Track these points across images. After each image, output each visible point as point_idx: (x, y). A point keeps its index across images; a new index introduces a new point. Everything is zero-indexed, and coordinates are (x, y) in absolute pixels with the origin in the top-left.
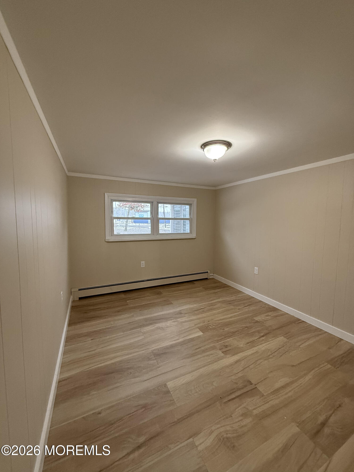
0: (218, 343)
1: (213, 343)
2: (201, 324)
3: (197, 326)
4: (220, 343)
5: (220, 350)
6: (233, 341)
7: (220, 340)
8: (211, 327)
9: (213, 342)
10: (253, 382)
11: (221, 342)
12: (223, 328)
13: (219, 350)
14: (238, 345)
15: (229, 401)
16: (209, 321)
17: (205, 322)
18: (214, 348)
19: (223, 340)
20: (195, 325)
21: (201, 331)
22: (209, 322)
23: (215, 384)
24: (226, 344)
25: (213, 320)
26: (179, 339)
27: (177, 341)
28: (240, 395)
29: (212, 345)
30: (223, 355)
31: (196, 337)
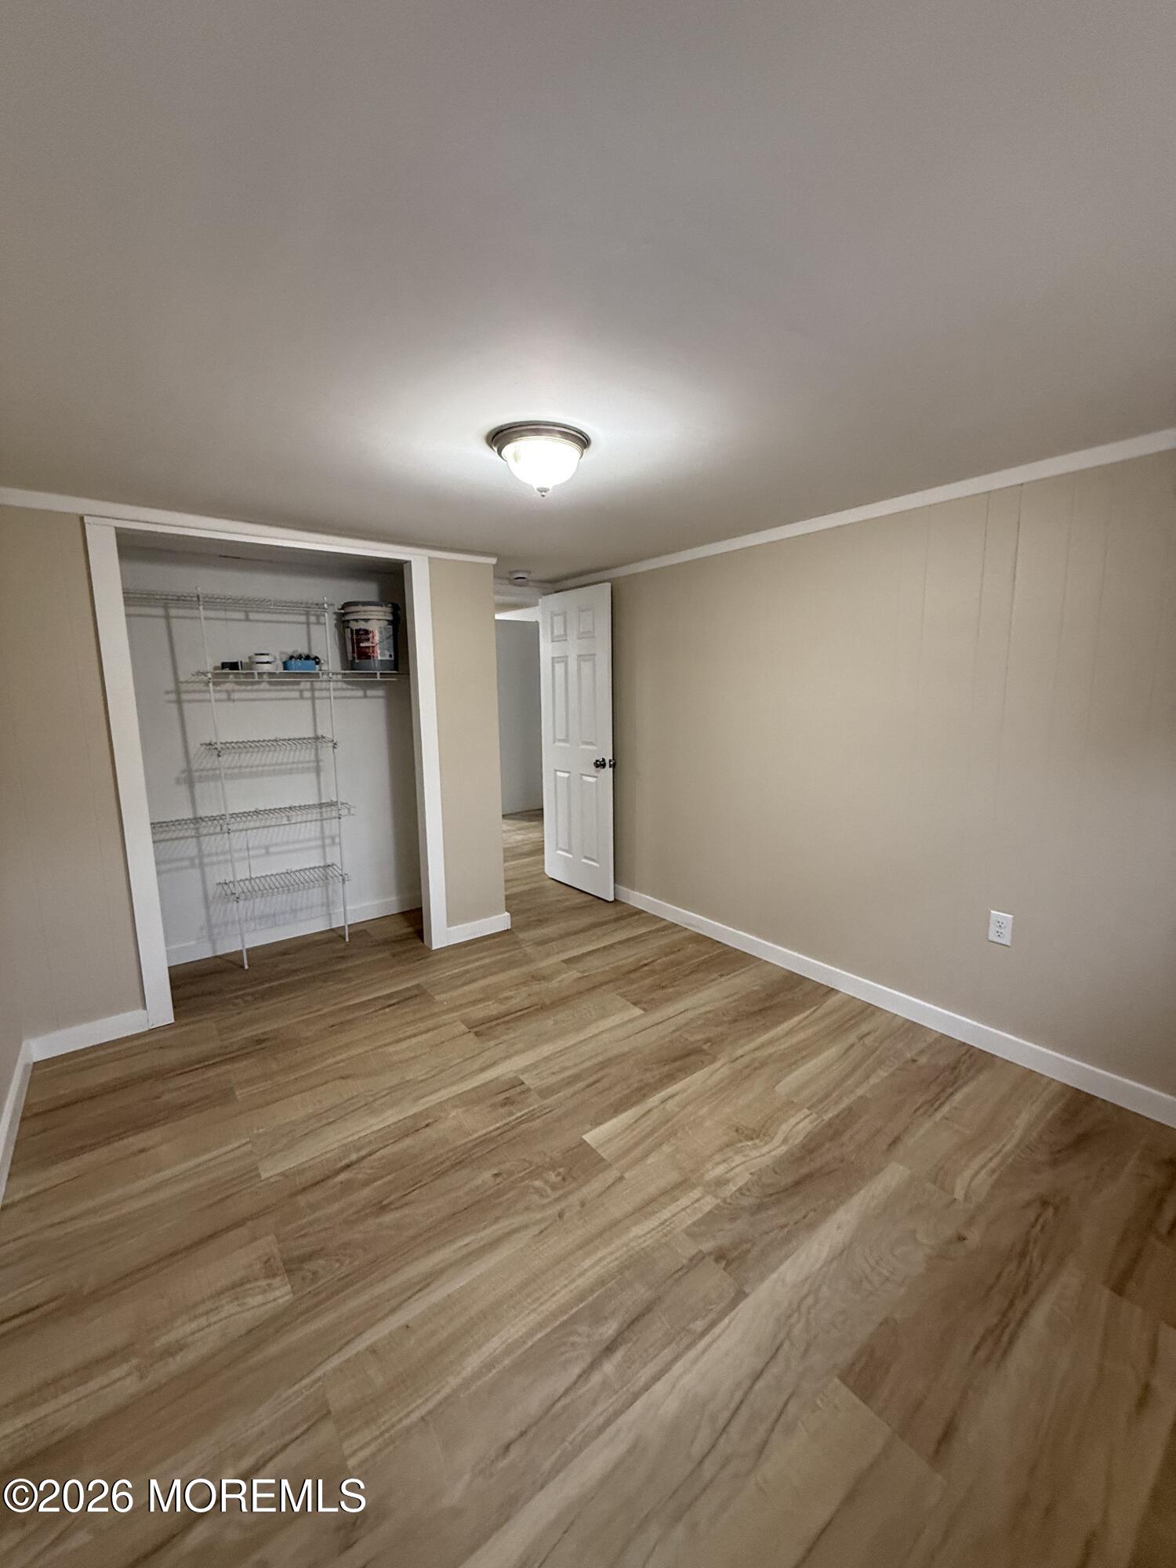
0: (531, 1108)
1: (548, 1107)
2: (596, 1185)
3: (613, 1174)
4: (526, 1111)
5: (529, 1090)
6: (479, 1123)
7: (520, 1123)
8: (552, 1177)
9: (548, 1110)
10: (472, 1035)
11: (519, 1114)
12: (498, 1180)
13: (531, 1087)
14: (467, 1110)
15: (529, 1007)
16: (561, 1215)
17: (578, 1208)
18: (545, 1092)
19: (510, 1122)
20: (621, 1178)
21: (592, 1148)
22: (558, 1208)
23: (552, 1022)
24: (503, 1111)
25: (536, 1230)
26: (663, 1102)
27: (664, 1094)
28: (507, 1015)
29: (552, 1100)
30: (522, 1077)
31: (606, 1121)
